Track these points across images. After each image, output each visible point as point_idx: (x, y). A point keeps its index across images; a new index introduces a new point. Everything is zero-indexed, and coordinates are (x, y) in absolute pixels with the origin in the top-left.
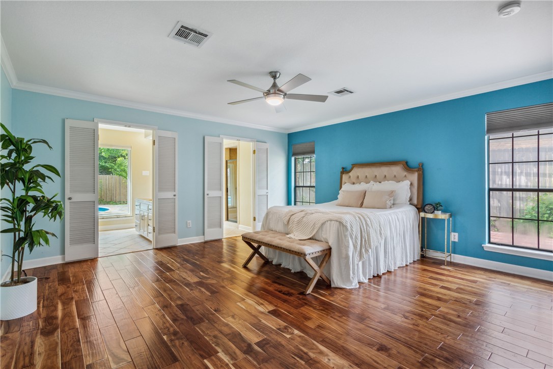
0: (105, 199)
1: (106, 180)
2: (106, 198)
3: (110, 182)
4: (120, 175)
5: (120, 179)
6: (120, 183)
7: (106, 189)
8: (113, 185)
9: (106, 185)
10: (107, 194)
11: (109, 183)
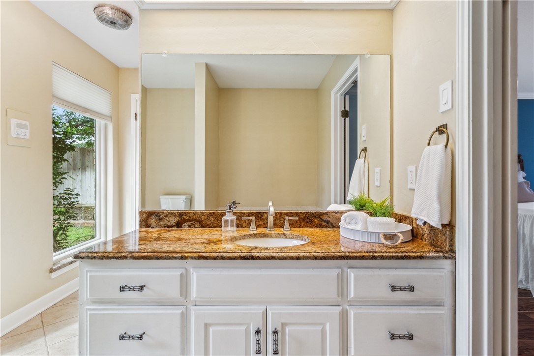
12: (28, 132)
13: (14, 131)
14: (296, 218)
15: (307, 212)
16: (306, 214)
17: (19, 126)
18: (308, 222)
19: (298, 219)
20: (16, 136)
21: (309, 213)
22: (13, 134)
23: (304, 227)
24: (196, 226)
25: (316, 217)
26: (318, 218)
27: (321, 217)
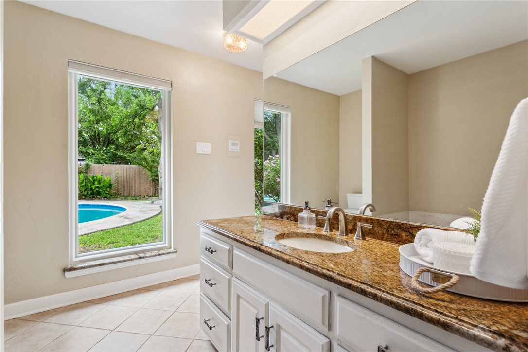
0: (122, 193)
1: (124, 171)
2: (124, 192)
3: (128, 173)
4: (139, 165)
5: (139, 169)
6: (139, 174)
7: (124, 181)
8: (131, 177)
9: (124, 177)
10: (124, 187)
11: (127, 175)
12: (238, 147)
13: (231, 148)
14: (370, 226)
15: (391, 222)
16: (390, 224)
17: (233, 144)
18: (392, 235)
19: (371, 227)
20: (231, 151)
21: (394, 224)
22: (230, 150)
23: (388, 241)
24: (291, 219)
25: (403, 230)
26: (406, 232)
27: (411, 231)
